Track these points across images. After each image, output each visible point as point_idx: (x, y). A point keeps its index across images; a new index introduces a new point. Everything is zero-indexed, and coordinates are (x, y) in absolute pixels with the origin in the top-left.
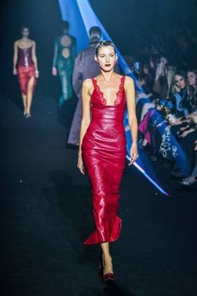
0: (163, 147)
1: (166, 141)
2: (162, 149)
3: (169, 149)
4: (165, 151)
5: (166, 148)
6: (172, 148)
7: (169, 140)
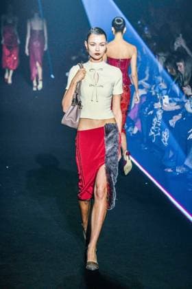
0: (153, 130)
1: (156, 125)
3: (159, 134)
4: (154, 135)
5: (156, 133)
7: (159, 125)
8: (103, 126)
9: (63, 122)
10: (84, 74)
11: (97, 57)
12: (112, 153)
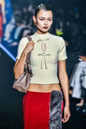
8: (50, 91)
9: (14, 86)
10: (33, 45)
11: (45, 30)
12: (55, 118)
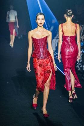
0: (78, 65)
1: (80, 62)
2: (78, 66)
3: (81, 66)
4: (79, 67)
5: (79, 66)
6: (82, 66)
7: (81, 62)
